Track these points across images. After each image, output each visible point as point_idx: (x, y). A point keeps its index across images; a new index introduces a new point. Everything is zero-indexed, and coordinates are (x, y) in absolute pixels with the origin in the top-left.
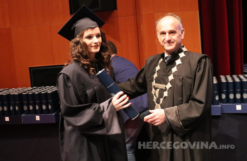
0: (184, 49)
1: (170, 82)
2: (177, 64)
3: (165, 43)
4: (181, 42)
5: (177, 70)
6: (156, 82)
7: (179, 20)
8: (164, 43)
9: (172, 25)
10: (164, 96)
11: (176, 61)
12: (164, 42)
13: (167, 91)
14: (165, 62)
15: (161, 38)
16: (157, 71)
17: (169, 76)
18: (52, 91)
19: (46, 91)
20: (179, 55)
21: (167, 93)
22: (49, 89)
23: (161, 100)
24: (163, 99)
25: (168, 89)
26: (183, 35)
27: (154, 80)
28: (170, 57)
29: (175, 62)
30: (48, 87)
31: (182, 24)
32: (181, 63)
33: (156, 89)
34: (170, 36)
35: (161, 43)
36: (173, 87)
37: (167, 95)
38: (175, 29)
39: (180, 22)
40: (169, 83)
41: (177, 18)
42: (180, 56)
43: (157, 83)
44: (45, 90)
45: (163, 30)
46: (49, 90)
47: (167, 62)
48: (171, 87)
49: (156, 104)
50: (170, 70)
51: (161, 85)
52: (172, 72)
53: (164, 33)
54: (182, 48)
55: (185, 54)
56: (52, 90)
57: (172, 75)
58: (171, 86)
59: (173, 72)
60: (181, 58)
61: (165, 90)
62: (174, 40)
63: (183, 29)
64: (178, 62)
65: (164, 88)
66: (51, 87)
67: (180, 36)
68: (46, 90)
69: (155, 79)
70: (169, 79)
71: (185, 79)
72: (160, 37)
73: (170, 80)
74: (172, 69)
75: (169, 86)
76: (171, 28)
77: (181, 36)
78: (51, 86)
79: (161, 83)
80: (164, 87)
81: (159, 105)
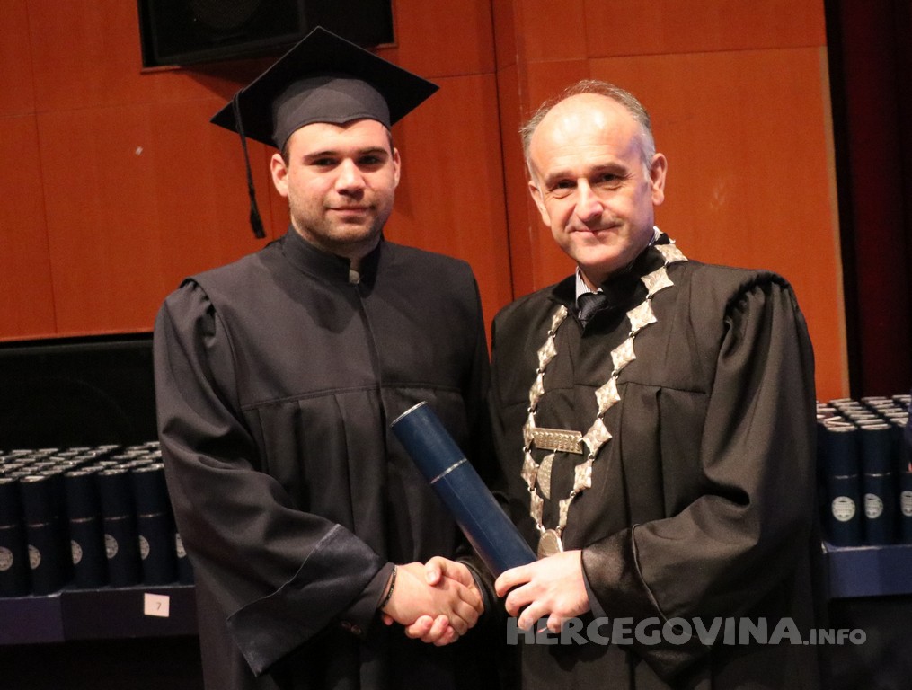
0: (671, 253)
1: (604, 416)
2: (635, 329)
3: (574, 230)
4: (652, 219)
5: (634, 357)
6: (539, 423)
7: (632, 110)
8: (569, 232)
9: (606, 138)
10: (576, 487)
11: (629, 314)
12: (568, 227)
13: (589, 463)
14: (579, 322)
15: (551, 208)
16: (542, 364)
17: (598, 386)
18: (46, 473)
19: (16, 474)
20: (643, 284)
21: (590, 470)
22: (29, 465)
23: (564, 505)
24: (569, 500)
25: (593, 451)
26: (660, 186)
27: (531, 411)
28: (599, 293)
29: (625, 315)
30: (23, 452)
31: (652, 132)
32: (653, 320)
33: (539, 455)
34: (598, 195)
35: (556, 231)
36: (618, 441)
37: (589, 483)
38: (619, 157)
39: (640, 120)
40: (599, 423)
41: (626, 104)
42: (648, 285)
43: (545, 427)
44: (8, 467)
45: (562, 164)
46: (30, 469)
47: (583, 318)
48: (610, 440)
49: (543, 529)
50: (605, 358)
51: (562, 435)
52: (613, 366)
53: (564, 182)
54: (658, 247)
55: (670, 278)
56: (45, 468)
57: (612, 382)
58: (611, 436)
59: (617, 367)
60: (652, 297)
61: (582, 457)
62: (619, 216)
63: (659, 155)
64: (641, 316)
65: (577, 449)
66: (40, 455)
67: (645, 188)
68: (16, 470)
69: (536, 408)
70: (599, 401)
71: (668, 396)
72: (545, 204)
73: (601, 408)
74: (612, 353)
75: (599, 434)
76: (599, 156)
77: (652, 189)
78: (41, 451)
79: (561, 426)
80: (575, 441)
81: (556, 534)
